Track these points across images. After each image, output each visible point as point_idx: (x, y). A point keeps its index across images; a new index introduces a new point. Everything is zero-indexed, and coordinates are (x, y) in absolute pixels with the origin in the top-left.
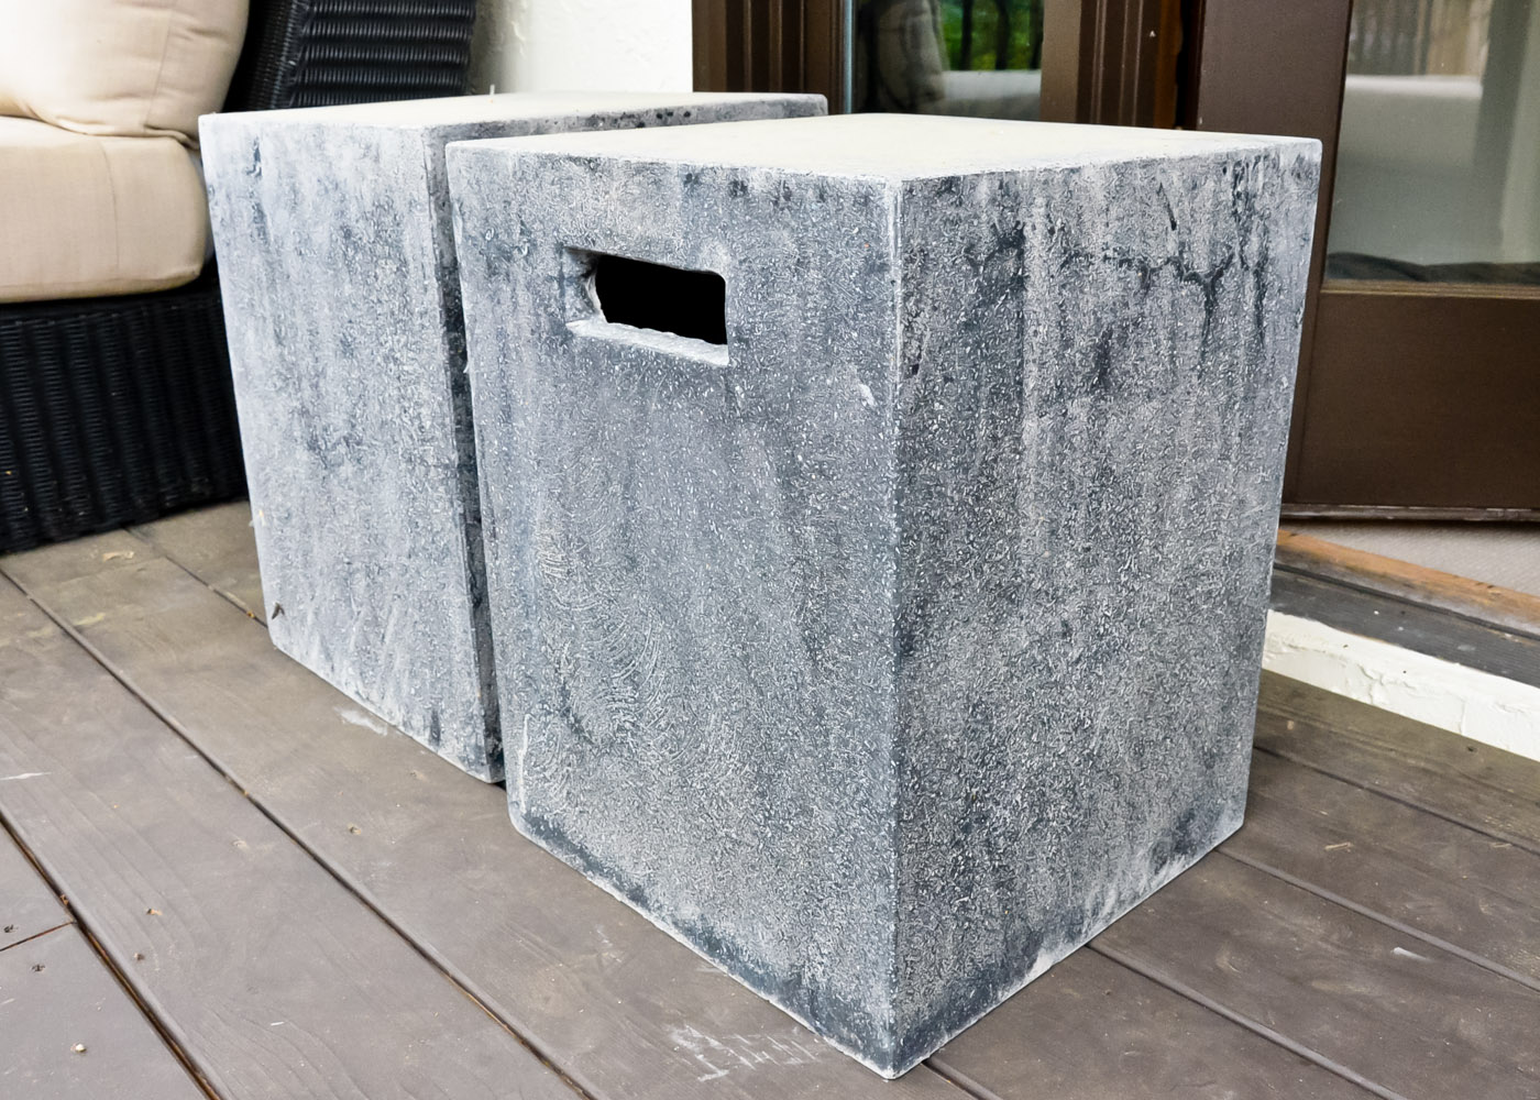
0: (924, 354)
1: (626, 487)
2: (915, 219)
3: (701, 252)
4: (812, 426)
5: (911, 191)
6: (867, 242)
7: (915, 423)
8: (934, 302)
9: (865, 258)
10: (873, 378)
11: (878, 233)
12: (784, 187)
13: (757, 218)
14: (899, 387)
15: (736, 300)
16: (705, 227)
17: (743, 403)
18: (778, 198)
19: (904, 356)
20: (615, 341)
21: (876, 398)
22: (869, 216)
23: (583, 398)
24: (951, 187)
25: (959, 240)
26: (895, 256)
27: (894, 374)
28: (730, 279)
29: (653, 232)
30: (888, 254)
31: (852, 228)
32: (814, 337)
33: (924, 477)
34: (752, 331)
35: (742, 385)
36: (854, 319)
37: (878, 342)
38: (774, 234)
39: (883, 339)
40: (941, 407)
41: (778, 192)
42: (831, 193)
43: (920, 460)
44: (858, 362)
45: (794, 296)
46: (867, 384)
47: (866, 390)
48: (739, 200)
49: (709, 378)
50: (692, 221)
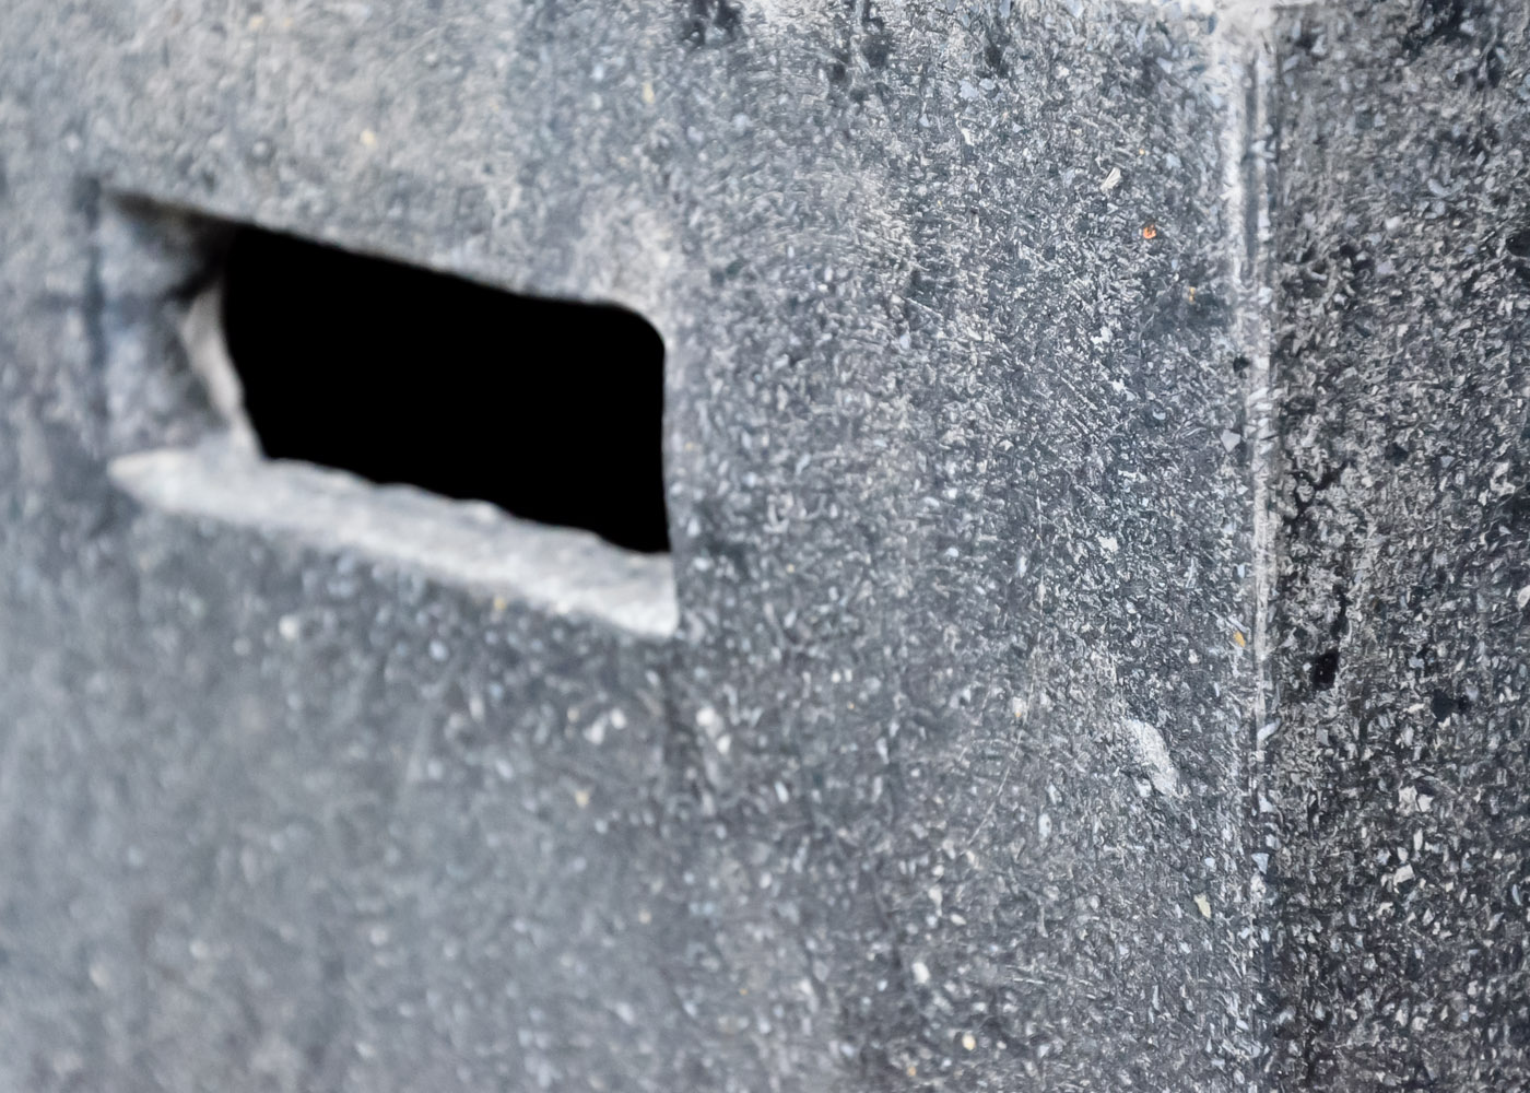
0: (1355, 614)
1: (315, 1055)
2: (1321, 141)
3: (580, 233)
4: (961, 860)
5: (1306, 42)
6: (1149, 221)
7: (1326, 862)
8: (1392, 430)
9: (1144, 276)
10: (1173, 700)
11: (1191, 191)
12: (866, 20)
13: (774, 123)
14: (1264, 733)
15: (702, 408)
16: (595, 147)
17: (726, 770)
18: (845, 57)
19: (1281, 623)
20: (285, 534)
21: (1185, 771)
22: (1157, 131)
23: (167, 730)
24: (1457, 19)
25: (1485, 205)
26: (1246, 274)
27: (1245, 688)
28: (683, 334)
29: (414, 157)
30: (1223, 266)
31: (1099, 172)
32: (968, 548)
33: (1364, 1056)
34: (755, 517)
35: (722, 706)
36: (1107, 490)
37: (1191, 573)
38: (833, 184)
39: (1207, 563)
40: (1425, 803)
41: (847, 34)
42: (1025, 45)
43: (1349, 996)
44: (1120, 642)
45: (902, 403)
46: (1152, 719)
47: (1148, 742)
48: (711, 56)
49: (609, 678)
50: (553, 125)
